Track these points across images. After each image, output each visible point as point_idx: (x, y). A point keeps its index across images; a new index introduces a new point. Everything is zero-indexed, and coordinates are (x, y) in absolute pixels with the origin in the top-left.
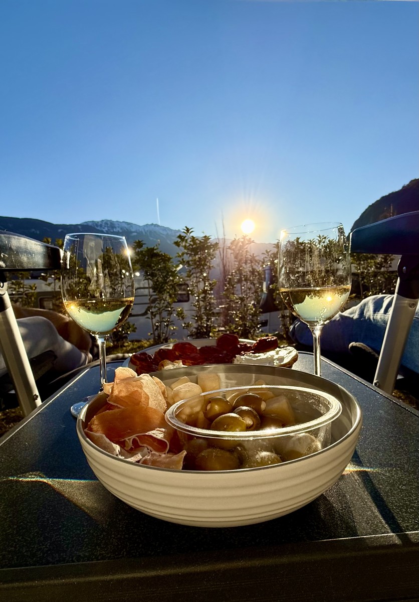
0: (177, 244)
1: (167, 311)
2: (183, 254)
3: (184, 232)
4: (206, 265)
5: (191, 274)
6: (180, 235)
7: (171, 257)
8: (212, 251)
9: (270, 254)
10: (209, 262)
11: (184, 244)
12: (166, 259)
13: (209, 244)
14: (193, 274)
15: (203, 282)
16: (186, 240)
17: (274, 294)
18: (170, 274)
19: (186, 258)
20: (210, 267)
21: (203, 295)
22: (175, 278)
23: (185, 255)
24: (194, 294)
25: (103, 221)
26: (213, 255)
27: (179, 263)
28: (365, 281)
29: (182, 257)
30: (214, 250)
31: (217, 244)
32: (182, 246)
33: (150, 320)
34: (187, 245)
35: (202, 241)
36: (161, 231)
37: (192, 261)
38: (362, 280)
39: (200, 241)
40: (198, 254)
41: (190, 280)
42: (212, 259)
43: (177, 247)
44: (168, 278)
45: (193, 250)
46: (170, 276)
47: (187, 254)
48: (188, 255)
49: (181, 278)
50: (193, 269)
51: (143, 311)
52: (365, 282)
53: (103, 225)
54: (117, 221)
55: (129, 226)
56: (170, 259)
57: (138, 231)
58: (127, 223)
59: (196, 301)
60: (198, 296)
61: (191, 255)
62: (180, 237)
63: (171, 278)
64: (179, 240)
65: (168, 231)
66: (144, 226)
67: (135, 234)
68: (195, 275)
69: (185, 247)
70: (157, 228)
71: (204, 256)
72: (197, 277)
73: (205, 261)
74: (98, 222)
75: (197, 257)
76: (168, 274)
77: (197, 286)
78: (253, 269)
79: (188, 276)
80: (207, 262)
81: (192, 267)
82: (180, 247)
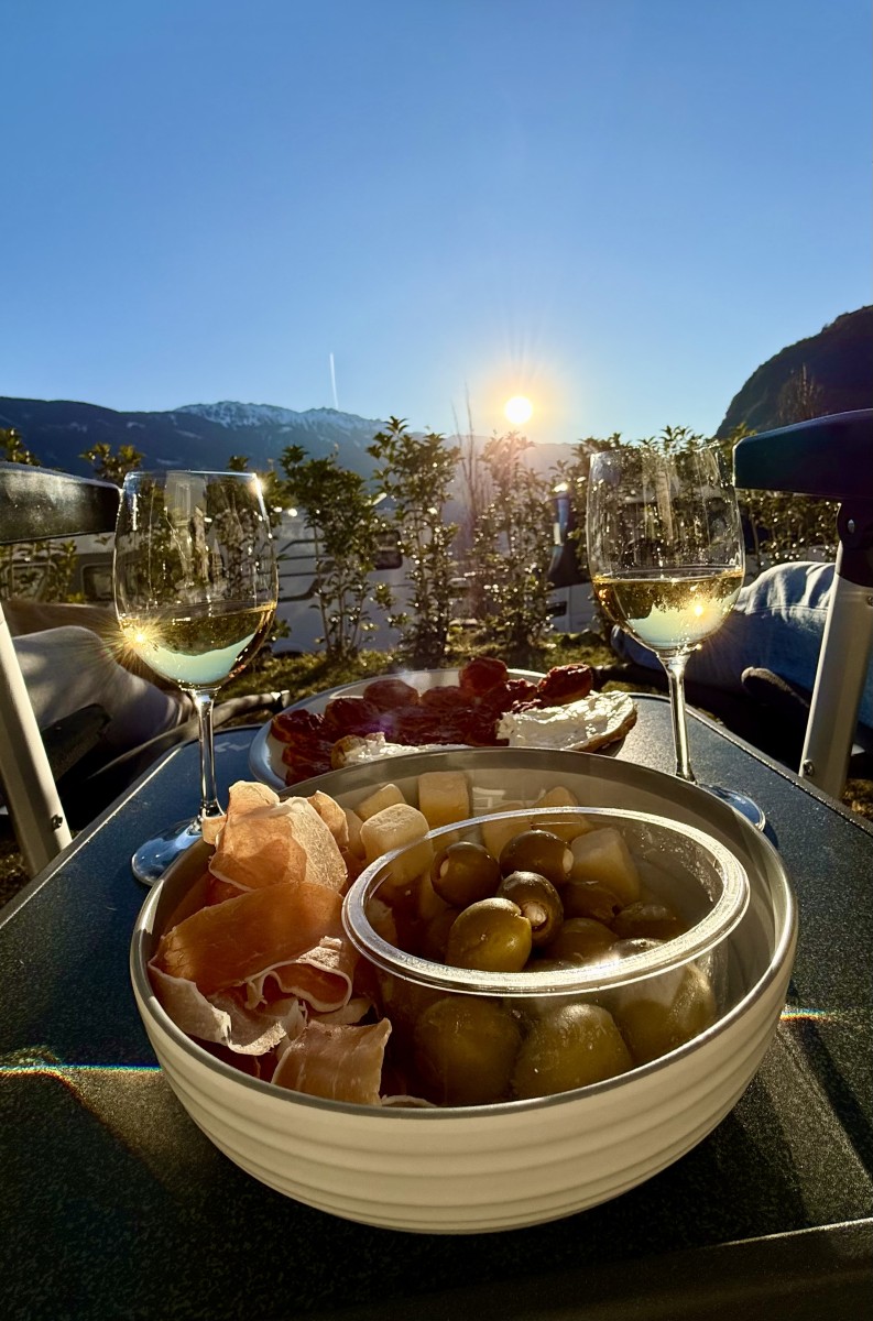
0: (374, 451)
1: (354, 590)
2: (386, 472)
3: (388, 428)
4: (435, 493)
5: (404, 512)
6: (380, 434)
7: (362, 478)
8: (446, 464)
9: (565, 468)
10: (441, 486)
11: (388, 452)
12: (351, 483)
13: (440, 451)
14: (407, 512)
15: (429, 529)
16: (394, 444)
17: (578, 550)
18: (360, 514)
19: (394, 479)
20: (443, 497)
21: (430, 556)
22: (370, 523)
23: (391, 474)
24: (412, 554)
25: (220, 403)
26: (449, 473)
27: (379, 490)
28: (762, 519)
29: (385, 479)
30: (450, 464)
31: (456, 451)
32: (385, 456)
33: (319, 611)
34: (395, 453)
35: (426, 444)
36: (341, 423)
37: (405, 485)
38: (756, 518)
39: (422, 445)
40: (417, 472)
41: (403, 525)
42: (446, 481)
43: (374, 458)
44: (355, 522)
45: (406, 463)
46: (361, 517)
47: (395, 471)
48: (398, 474)
49: (384, 522)
50: (408, 502)
51: (305, 590)
52: (761, 523)
53: (222, 412)
54: (251, 404)
55: (275, 413)
56: (359, 482)
57: (294, 424)
58: (269, 407)
59: (415, 567)
60: (420, 559)
61: (403, 473)
62: (380, 437)
63: (363, 522)
64: (379, 444)
65: (357, 423)
66: (307, 412)
67: (287, 429)
68: (412, 514)
69: (391, 457)
70: (333, 417)
71: (429, 475)
72: (416, 519)
73: (433, 484)
74: (211, 407)
75: (416, 477)
76: (355, 514)
77: (417, 537)
78: (531, 500)
79: (397, 518)
80: (438, 488)
81: (406, 498)
82: (381, 458)
